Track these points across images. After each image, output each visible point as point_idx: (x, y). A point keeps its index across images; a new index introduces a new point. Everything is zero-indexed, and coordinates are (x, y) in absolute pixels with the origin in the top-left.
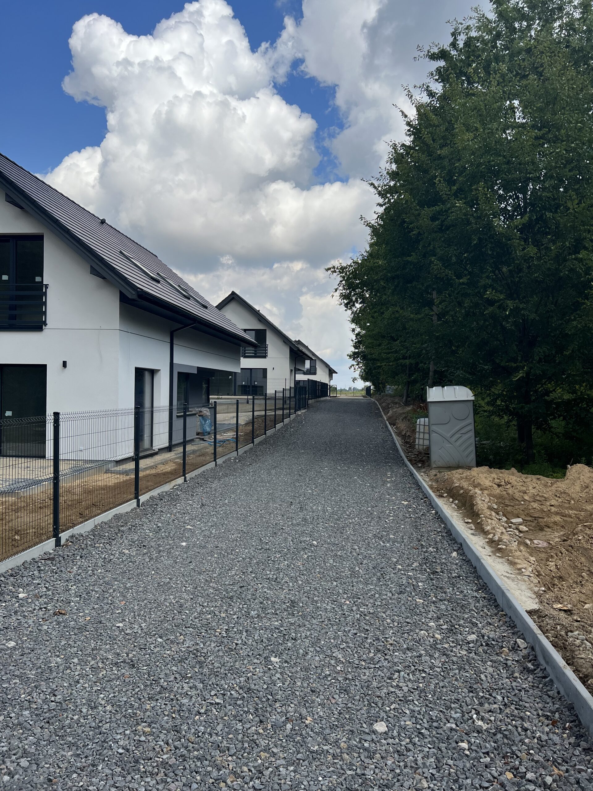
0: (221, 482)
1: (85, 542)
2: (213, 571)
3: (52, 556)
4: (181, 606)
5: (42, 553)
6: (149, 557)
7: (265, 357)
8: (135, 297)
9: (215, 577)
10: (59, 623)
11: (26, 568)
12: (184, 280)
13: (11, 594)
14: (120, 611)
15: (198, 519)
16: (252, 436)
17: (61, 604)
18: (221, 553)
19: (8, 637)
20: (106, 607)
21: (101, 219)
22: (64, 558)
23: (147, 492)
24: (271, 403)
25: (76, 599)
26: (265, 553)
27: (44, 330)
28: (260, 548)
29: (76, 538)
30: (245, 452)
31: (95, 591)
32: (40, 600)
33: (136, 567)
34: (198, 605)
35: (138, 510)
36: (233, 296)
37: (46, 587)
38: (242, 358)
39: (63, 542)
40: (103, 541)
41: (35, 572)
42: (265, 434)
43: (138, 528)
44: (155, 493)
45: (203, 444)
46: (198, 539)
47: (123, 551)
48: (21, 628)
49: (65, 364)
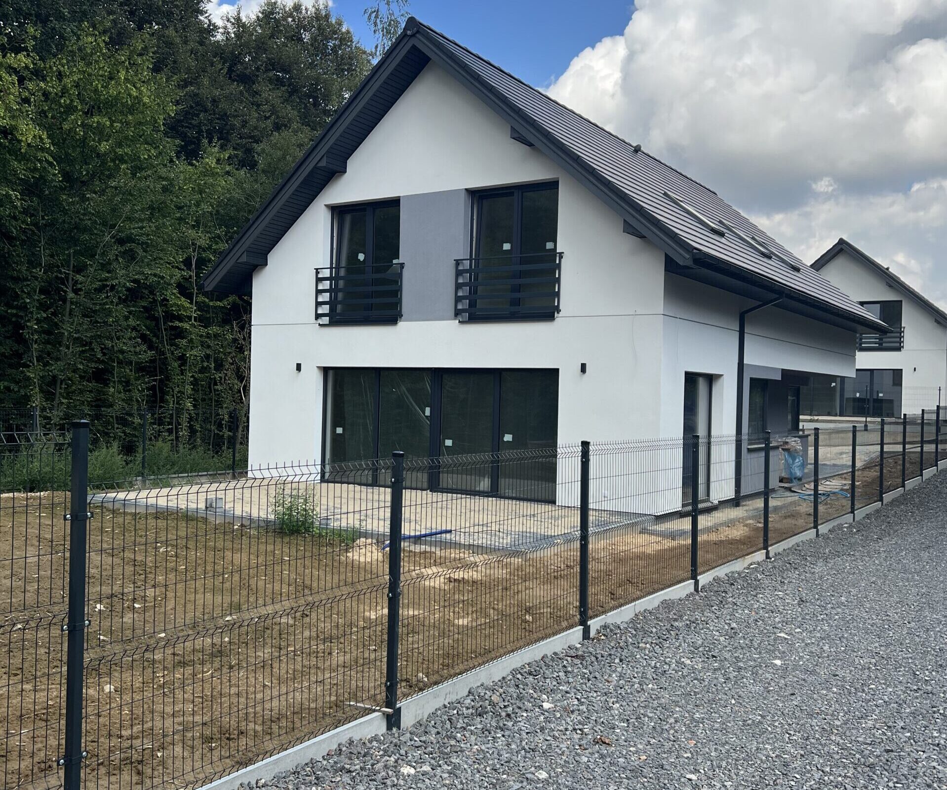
0: (830, 565)
1: (623, 638)
2: (832, 715)
3: (580, 653)
4: (786, 765)
5: (566, 647)
6: (724, 675)
7: (899, 349)
8: (689, 263)
9: (837, 726)
10: (602, 757)
11: (547, 665)
12: (760, 227)
13: (532, 700)
14: (689, 755)
15: (797, 624)
16: (879, 489)
17: (602, 729)
18: (843, 686)
19: (537, 764)
20: (668, 745)
21: (634, 145)
22: (597, 658)
23: (708, 571)
24: (913, 432)
25: (622, 724)
26: (926, 699)
27: (556, 320)
28: (915, 687)
29: (611, 630)
30: (868, 516)
31: (648, 717)
32: (573, 716)
33: (705, 689)
34: (815, 769)
35: (697, 597)
36: (841, 246)
37: (577, 698)
38: (858, 353)
39: (593, 633)
40: (650, 640)
41: (560, 674)
42: (903, 486)
43: (701, 626)
44: (721, 572)
45: (791, 498)
46: (801, 658)
47: (683, 660)
48: (552, 754)
49: (583, 368)
